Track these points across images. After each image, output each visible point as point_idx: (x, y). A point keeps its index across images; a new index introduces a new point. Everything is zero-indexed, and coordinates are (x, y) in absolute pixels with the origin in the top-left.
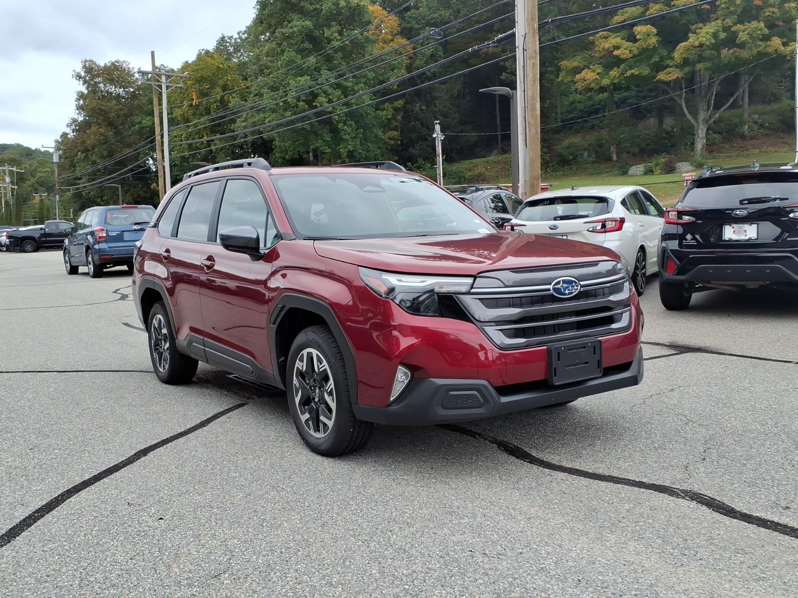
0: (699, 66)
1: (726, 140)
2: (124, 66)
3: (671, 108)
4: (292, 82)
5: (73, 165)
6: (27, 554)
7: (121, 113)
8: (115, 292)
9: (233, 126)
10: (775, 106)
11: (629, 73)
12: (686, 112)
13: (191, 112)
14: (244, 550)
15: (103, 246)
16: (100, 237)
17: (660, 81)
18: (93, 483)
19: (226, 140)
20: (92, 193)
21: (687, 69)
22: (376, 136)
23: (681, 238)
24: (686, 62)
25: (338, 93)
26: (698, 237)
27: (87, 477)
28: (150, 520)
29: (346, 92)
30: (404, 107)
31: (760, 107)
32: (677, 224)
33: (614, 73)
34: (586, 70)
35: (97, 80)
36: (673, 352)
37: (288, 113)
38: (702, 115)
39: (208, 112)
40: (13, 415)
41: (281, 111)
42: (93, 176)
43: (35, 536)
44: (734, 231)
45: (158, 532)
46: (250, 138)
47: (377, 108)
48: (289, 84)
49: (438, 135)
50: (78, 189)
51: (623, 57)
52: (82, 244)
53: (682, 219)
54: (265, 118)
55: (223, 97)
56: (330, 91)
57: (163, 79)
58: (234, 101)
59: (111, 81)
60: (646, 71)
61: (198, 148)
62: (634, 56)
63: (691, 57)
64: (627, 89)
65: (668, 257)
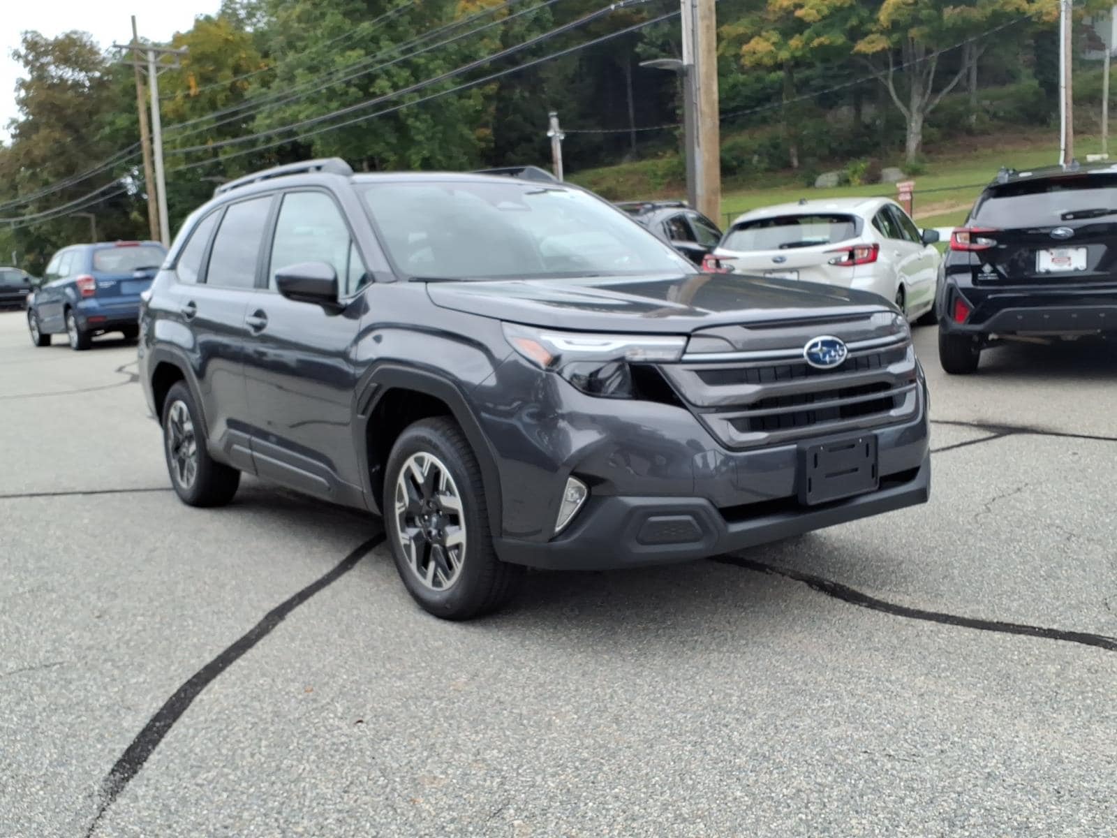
0: (914, 32)
1: (948, 136)
2: (85, 39)
3: (870, 92)
4: (338, 59)
5: (14, 187)
6: (173, 790)
7: (84, 109)
8: (120, 370)
9: (252, 125)
10: (1011, 88)
11: (816, 43)
12: (895, 97)
13: (188, 106)
14: (515, 766)
15: (92, 303)
16: (87, 291)
17: (859, 54)
18: (222, 669)
19: (242, 146)
20: (44, 228)
21: (895, 37)
22: (462, 136)
23: (975, 270)
24: (895, 26)
25: (406, 73)
26: (1000, 268)
27: (209, 658)
28: (343, 724)
29: (417, 72)
30: (498, 93)
31: (993, 90)
32: (970, 250)
33: (796, 42)
34: (756, 39)
35: (44, 60)
36: (987, 434)
37: (334, 104)
38: (916, 101)
39: (213, 106)
40: (44, 563)
41: (323, 101)
42: (44, 204)
43: (172, 761)
44: (1053, 260)
45: (365, 743)
46: (276, 143)
47: (461, 95)
48: (333, 61)
49: (555, 134)
50: (21, 222)
51: (808, 19)
52: (57, 301)
53: (976, 242)
54: (300, 112)
55: (233, 84)
56: (394, 70)
57: (151, 56)
58: (252, 89)
59: (65, 60)
60: (839, 39)
61: (199, 159)
62: (824, 18)
63: (902, 19)
64: (810, 65)
65: (957, 298)
